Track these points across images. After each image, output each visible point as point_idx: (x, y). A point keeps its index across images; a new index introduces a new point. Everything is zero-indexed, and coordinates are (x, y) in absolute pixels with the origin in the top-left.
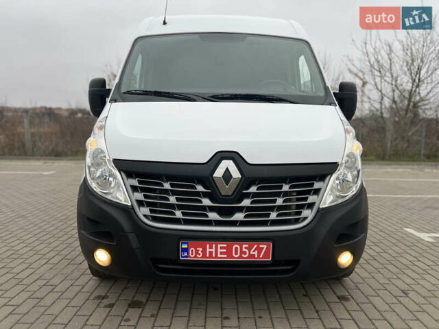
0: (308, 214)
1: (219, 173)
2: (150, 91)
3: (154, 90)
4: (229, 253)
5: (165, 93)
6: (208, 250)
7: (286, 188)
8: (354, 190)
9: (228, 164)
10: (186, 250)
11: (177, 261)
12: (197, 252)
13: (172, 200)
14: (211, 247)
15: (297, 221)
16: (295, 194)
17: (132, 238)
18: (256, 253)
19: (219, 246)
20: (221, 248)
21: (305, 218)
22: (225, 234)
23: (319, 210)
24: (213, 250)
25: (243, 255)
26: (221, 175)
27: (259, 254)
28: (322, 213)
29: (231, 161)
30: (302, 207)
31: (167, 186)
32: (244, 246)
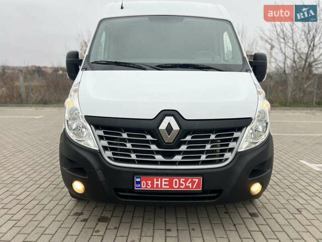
0: (229, 156)
1: (163, 126)
2: (112, 62)
3: (114, 61)
4: (170, 184)
5: (123, 63)
6: (155, 183)
7: (213, 137)
8: (263, 138)
9: (169, 120)
10: (139, 183)
11: (133, 191)
12: (147, 184)
13: (129, 146)
14: (157, 181)
15: (221, 161)
16: (219, 141)
17: (100, 173)
18: (190, 185)
19: (163, 180)
20: (165, 181)
21: (227, 159)
22: (167, 171)
23: (237, 153)
24: (159, 183)
25: (181, 187)
26: (165, 128)
27: (192, 186)
28: (240, 156)
29: (172, 118)
30: (224, 151)
31: (125, 136)
32: (182, 180)
